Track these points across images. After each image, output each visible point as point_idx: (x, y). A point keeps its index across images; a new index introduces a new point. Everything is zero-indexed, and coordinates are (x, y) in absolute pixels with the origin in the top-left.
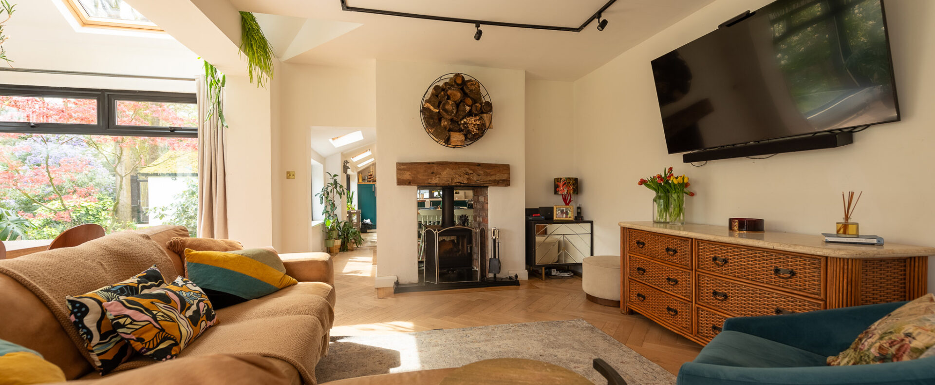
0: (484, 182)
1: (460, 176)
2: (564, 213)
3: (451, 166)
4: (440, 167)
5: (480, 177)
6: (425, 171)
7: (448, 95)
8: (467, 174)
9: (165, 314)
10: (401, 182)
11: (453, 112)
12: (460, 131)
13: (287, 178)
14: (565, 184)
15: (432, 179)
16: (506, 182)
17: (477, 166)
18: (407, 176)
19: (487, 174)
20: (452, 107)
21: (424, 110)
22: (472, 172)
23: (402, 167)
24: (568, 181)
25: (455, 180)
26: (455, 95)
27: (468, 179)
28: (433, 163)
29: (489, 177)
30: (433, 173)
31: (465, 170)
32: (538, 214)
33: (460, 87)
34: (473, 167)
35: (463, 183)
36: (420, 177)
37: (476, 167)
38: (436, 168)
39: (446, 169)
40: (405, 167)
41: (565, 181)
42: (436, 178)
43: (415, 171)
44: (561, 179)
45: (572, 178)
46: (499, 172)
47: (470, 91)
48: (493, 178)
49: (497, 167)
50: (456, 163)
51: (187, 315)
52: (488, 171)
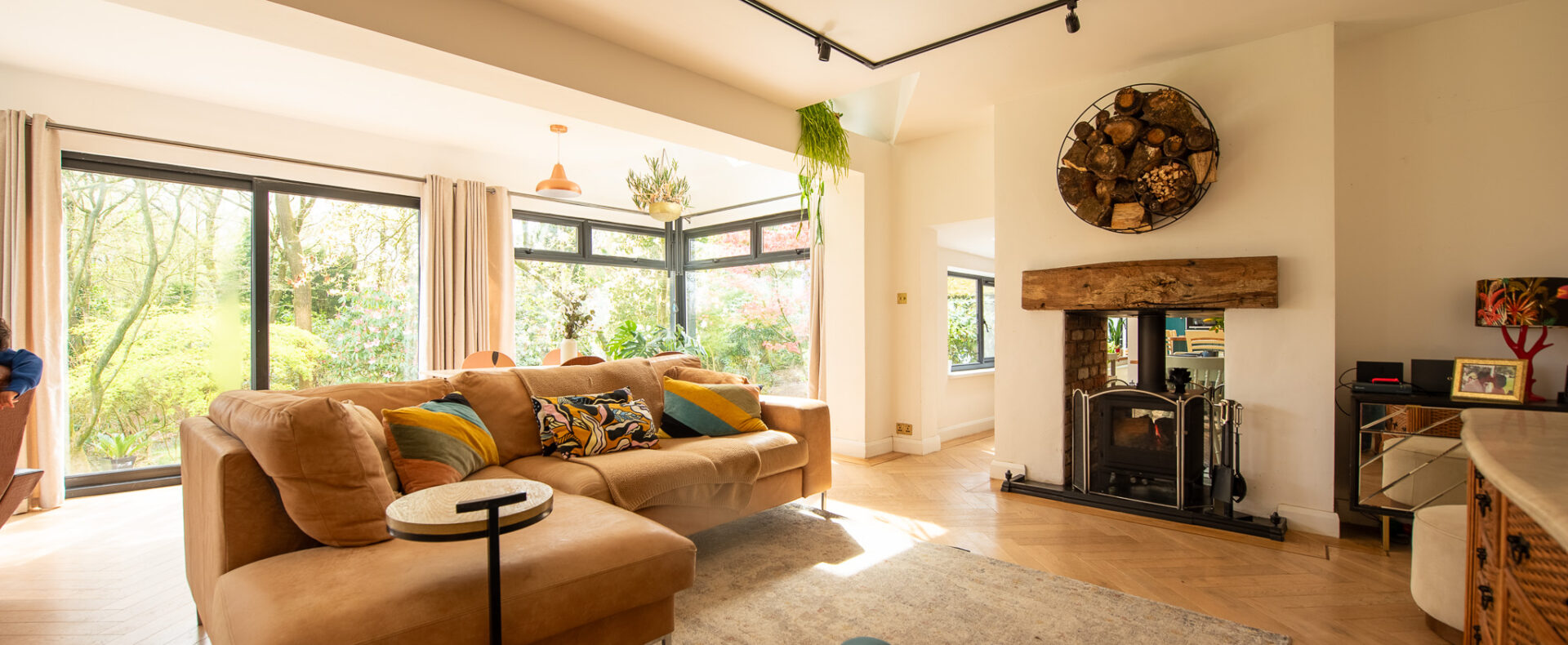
0: (1202, 300)
1: (1145, 289)
2: (1491, 380)
3: (1125, 269)
4: (1101, 274)
5: (1193, 288)
6: (1072, 283)
7: (1105, 134)
8: (1161, 283)
9: (583, 422)
10: (1028, 304)
11: (1111, 166)
12: (1135, 198)
13: (899, 303)
14: (1501, 296)
15: (1084, 296)
16: (1269, 299)
17: (1189, 265)
18: (1039, 293)
19: (1213, 283)
20: (1110, 156)
21: (1063, 174)
22: (1173, 279)
23: (1031, 278)
24: (1513, 289)
25: (1134, 297)
26: (1120, 132)
27: (1163, 294)
28: (1088, 267)
29: (1215, 288)
30: (1086, 286)
31: (1155, 277)
32: (1394, 378)
33: (1132, 113)
34: (1174, 270)
35: (1153, 303)
36: (1062, 294)
37: (1184, 268)
38: (1092, 276)
39: (1114, 276)
40: (1036, 277)
41: (1502, 287)
42: (1092, 295)
43: (1053, 283)
44: (1489, 282)
45: (1535, 279)
46: (1244, 275)
47: (1154, 116)
48: (1228, 289)
49: (1241, 264)
50: (1136, 264)
51: (607, 429)
52: (1214, 275)
